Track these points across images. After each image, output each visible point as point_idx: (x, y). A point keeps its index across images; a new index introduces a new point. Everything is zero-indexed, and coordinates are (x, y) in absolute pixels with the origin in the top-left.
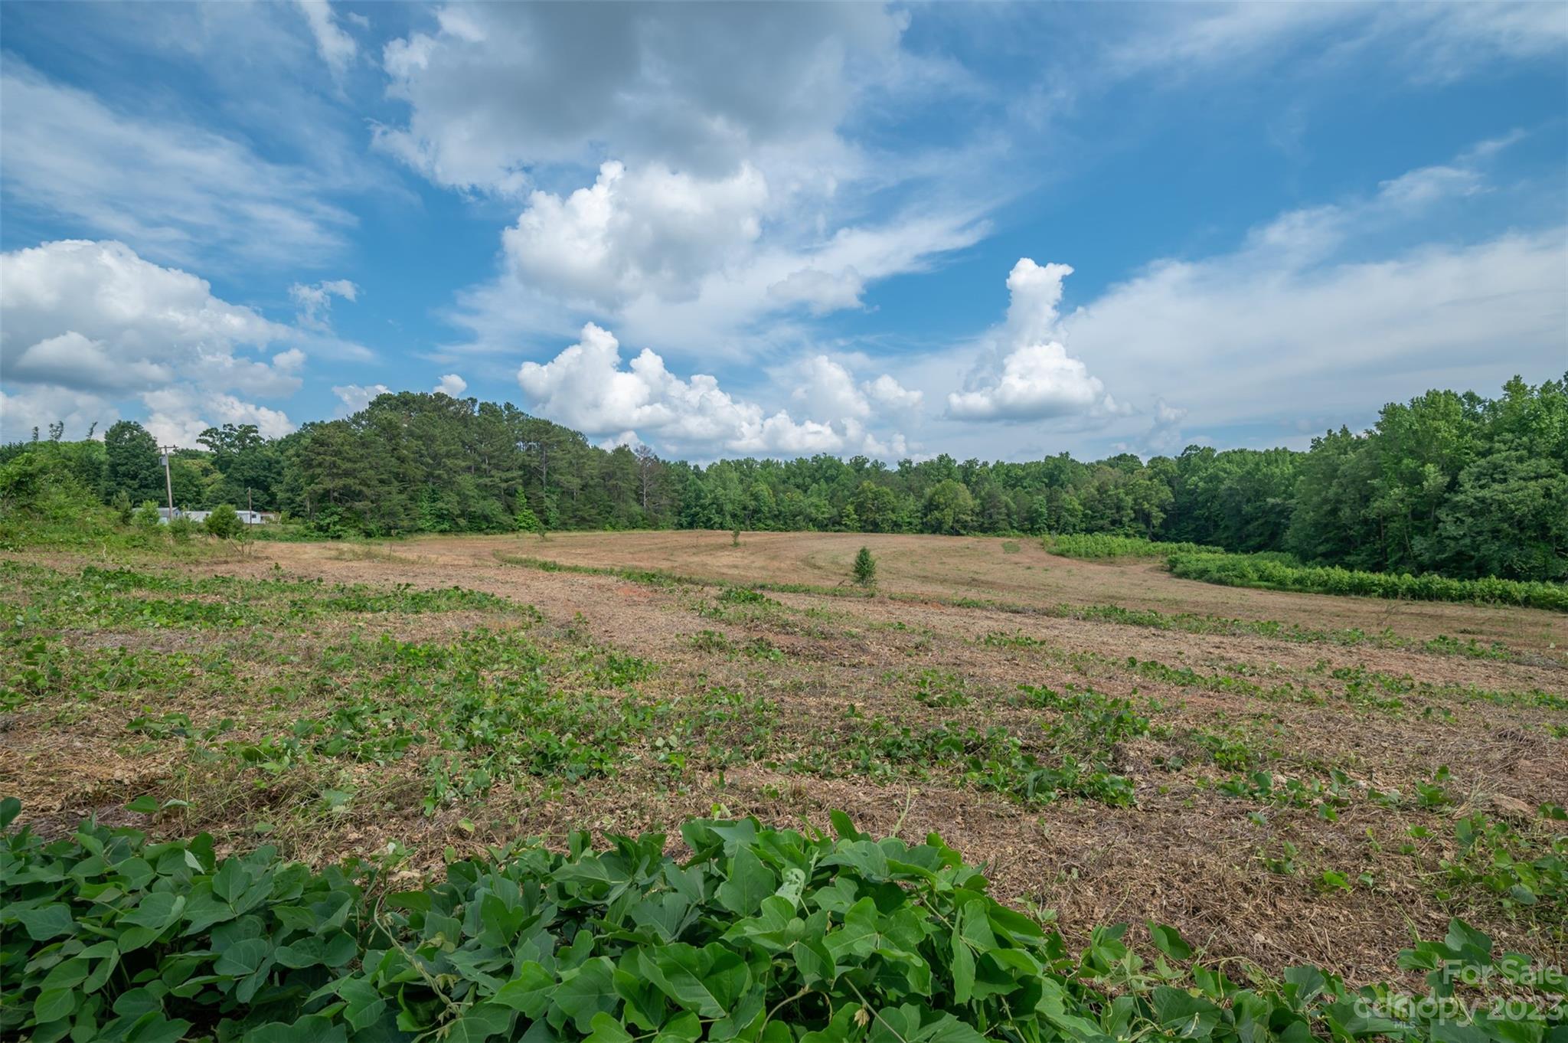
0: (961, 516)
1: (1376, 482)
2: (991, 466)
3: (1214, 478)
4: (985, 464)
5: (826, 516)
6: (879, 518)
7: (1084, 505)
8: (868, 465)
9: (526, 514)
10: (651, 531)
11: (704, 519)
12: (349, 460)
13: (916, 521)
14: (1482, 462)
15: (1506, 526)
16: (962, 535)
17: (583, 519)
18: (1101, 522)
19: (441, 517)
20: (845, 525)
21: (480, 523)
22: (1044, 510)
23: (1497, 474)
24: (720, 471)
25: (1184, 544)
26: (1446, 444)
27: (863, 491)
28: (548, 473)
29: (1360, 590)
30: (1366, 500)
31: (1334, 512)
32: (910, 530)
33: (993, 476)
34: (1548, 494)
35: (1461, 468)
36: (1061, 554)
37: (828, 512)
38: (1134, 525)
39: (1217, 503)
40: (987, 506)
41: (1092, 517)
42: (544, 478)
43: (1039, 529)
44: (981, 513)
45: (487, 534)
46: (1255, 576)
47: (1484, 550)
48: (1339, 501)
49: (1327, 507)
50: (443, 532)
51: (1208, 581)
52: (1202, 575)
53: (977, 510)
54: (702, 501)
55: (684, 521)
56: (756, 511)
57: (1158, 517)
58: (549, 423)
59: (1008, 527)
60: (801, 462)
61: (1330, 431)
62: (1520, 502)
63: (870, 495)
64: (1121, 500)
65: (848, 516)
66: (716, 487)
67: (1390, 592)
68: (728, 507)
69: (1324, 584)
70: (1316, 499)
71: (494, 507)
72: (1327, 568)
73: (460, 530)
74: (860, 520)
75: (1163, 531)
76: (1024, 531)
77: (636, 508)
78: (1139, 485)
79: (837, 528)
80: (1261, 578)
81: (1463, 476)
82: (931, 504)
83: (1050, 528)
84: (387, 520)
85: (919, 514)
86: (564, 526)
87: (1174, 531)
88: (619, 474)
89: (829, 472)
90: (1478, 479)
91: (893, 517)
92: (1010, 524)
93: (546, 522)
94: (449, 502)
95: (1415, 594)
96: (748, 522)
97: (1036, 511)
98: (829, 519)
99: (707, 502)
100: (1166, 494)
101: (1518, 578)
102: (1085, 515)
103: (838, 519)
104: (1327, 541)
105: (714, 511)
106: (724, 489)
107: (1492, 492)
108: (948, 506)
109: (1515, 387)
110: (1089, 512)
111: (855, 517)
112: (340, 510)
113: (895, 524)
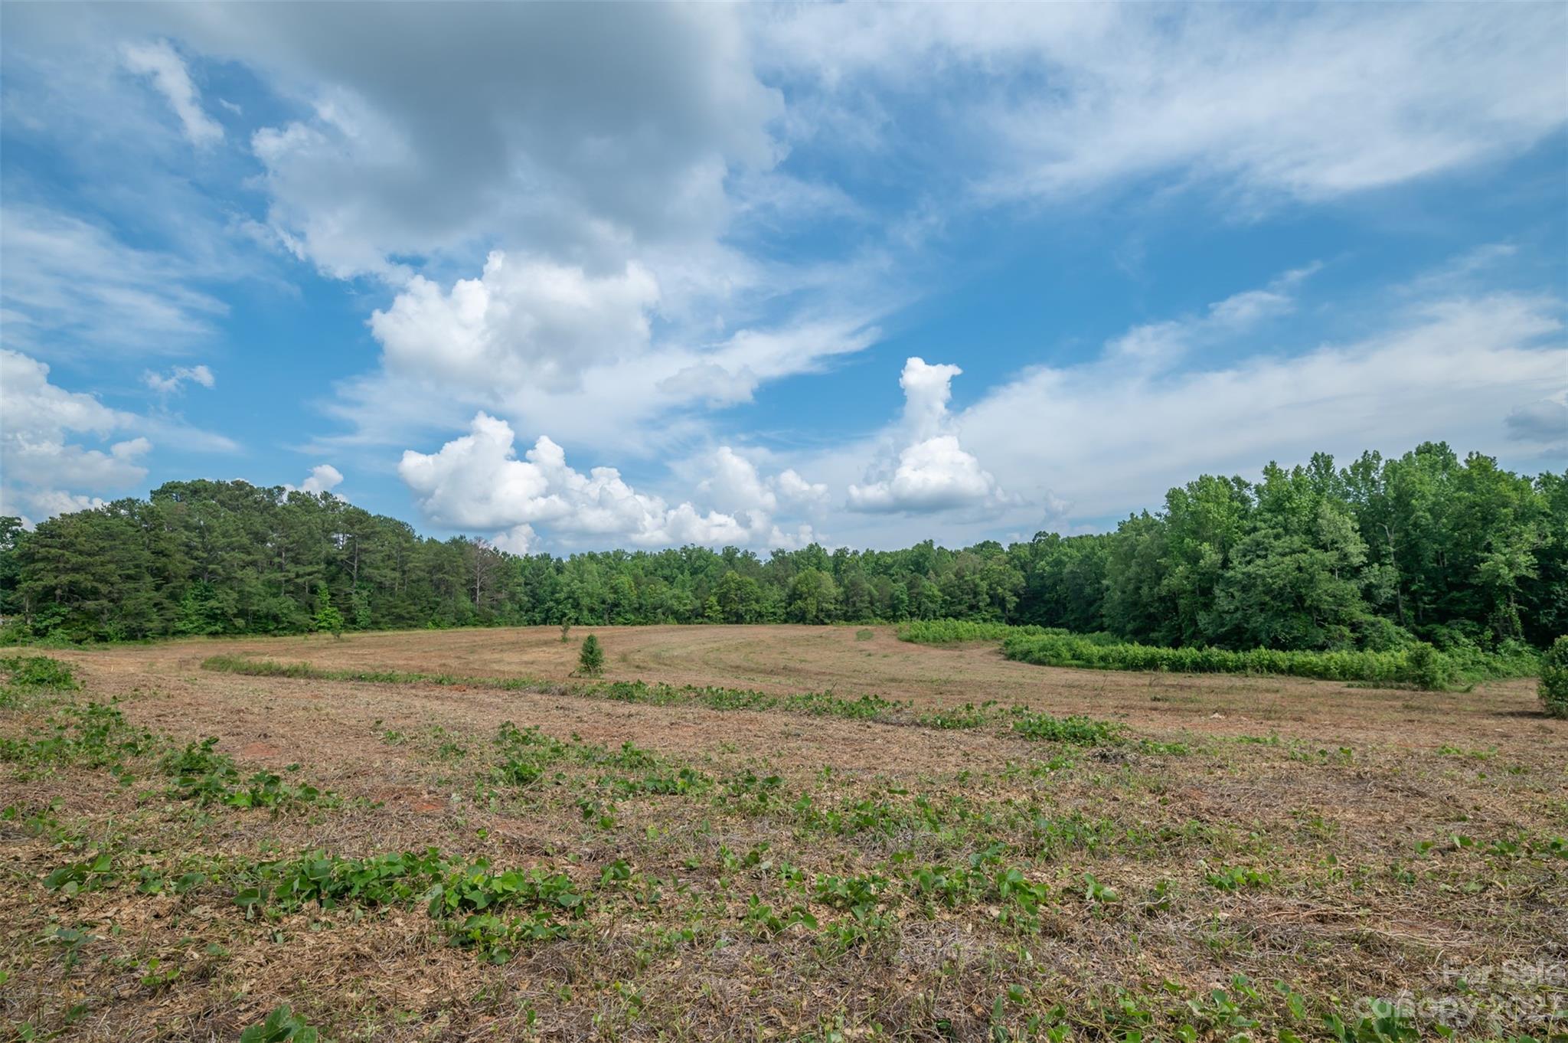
0: (824, 605)
1: (1165, 561)
2: (860, 554)
3: (1059, 563)
4: (856, 553)
5: (689, 608)
6: (741, 608)
7: (943, 591)
8: (739, 555)
9: (327, 612)
10: (482, 629)
11: (558, 615)
12: (81, 553)
13: (780, 612)
14: (1247, 539)
15: (1268, 599)
16: (827, 624)
17: (400, 617)
18: (959, 608)
19: (212, 617)
20: (708, 617)
21: (265, 624)
22: (905, 597)
24: (578, 563)
25: (1030, 627)
26: (1217, 524)
27: (728, 582)
28: (360, 567)
29: (1151, 664)
30: (1158, 578)
31: (1137, 590)
32: (775, 620)
33: (861, 564)
34: (1299, 568)
35: (1231, 546)
36: (910, 640)
37: (690, 602)
38: (990, 610)
39: (1063, 587)
40: (850, 595)
41: (951, 603)
42: (354, 573)
43: (901, 616)
44: (846, 601)
45: (275, 636)
46: (1068, 655)
47: (1252, 625)
48: (1139, 580)
49: (1131, 587)
50: (214, 634)
51: (1030, 662)
53: (841, 598)
54: (557, 595)
55: (538, 617)
56: (616, 605)
57: (1012, 601)
58: (364, 513)
59: (872, 615)
60: (670, 553)
61: (1132, 514)
62: (1277, 576)
63: (733, 585)
64: (976, 586)
65: (710, 608)
66: (572, 581)
67: (1177, 666)
68: (585, 601)
69: (1123, 660)
70: (1122, 579)
71: (285, 605)
72: (1126, 645)
73: (241, 632)
74: (723, 612)
75: (1017, 615)
76: (887, 618)
77: (466, 603)
78: (994, 571)
79: (700, 620)
80: (1075, 657)
81: (1232, 553)
82: (795, 594)
83: (912, 614)
84: (129, 622)
85: (783, 604)
86: (375, 625)
87: (1028, 615)
88: (447, 567)
89: (698, 563)
90: (1244, 555)
91: (757, 607)
92: (873, 611)
93: (353, 621)
94: (225, 600)
95: (1202, 667)
96: (606, 617)
97: (898, 598)
98: (692, 611)
99: (562, 596)
101: (1284, 648)
102: (944, 601)
103: (701, 611)
104: (1134, 618)
105: (569, 606)
106: (582, 582)
107: (1258, 567)
108: (811, 595)
109: (1271, 471)
110: (948, 598)
111: (718, 608)
112: (64, 610)
113: (760, 615)
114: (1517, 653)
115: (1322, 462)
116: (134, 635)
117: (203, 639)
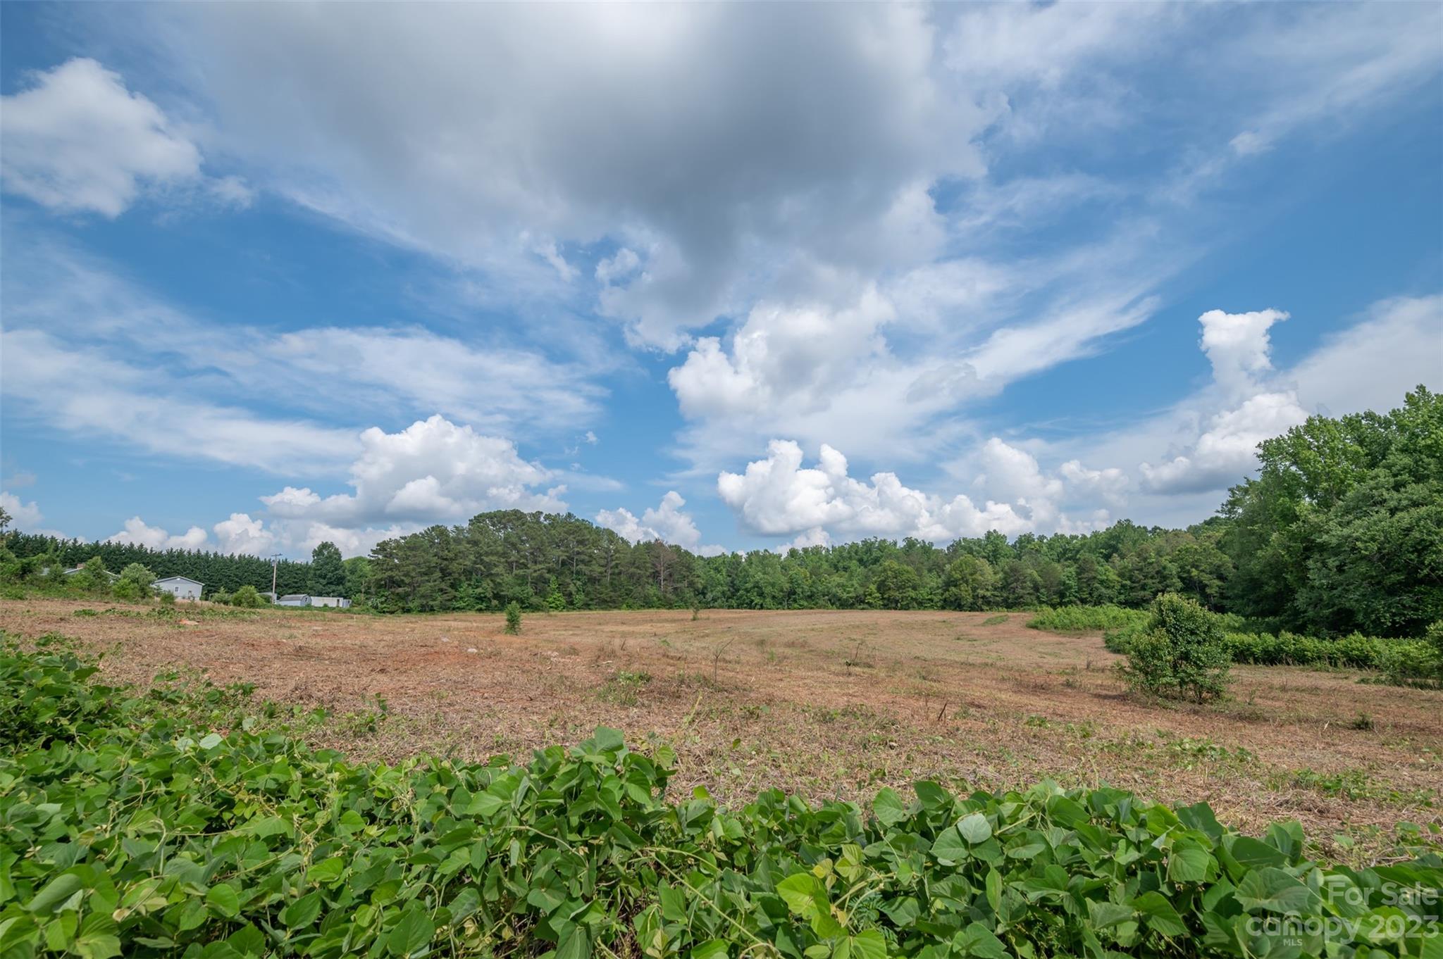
0: (980, 591)
2: (1047, 539)
5: (852, 595)
6: (899, 595)
7: (1121, 575)
8: (920, 546)
9: (555, 597)
10: (665, 610)
11: (748, 601)
13: (936, 599)
14: (1351, 493)
19: (480, 599)
20: (868, 603)
22: (1073, 583)
24: (762, 558)
27: (885, 571)
28: (578, 565)
32: (932, 607)
36: (1034, 626)
37: (853, 590)
40: (1009, 581)
41: (1131, 588)
42: (572, 569)
43: (1069, 602)
44: (1006, 587)
50: (480, 610)
53: (999, 585)
56: (792, 593)
59: (1036, 602)
63: (891, 573)
65: (871, 595)
66: (757, 572)
68: (768, 590)
71: (526, 591)
74: (883, 599)
76: (1053, 605)
77: (653, 591)
78: (1186, 551)
79: (861, 606)
82: (950, 581)
83: (1084, 601)
84: (422, 601)
85: (940, 591)
86: (587, 606)
88: (638, 563)
91: (913, 594)
92: (1038, 598)
93: (571, 603)
94: (487, 587)
96: (784, 603)
97: (1064, 584)
98: (855, 598)
99: (749, 585)
102: (1123, 586)
103: (863, 598)
105: (755, 594)
106: (765, 573)
108: (965, 581)
110: (1128, 583)
111: (878, 595)
113: (917, 601)
116: (426, 609)
117: (474, 613)
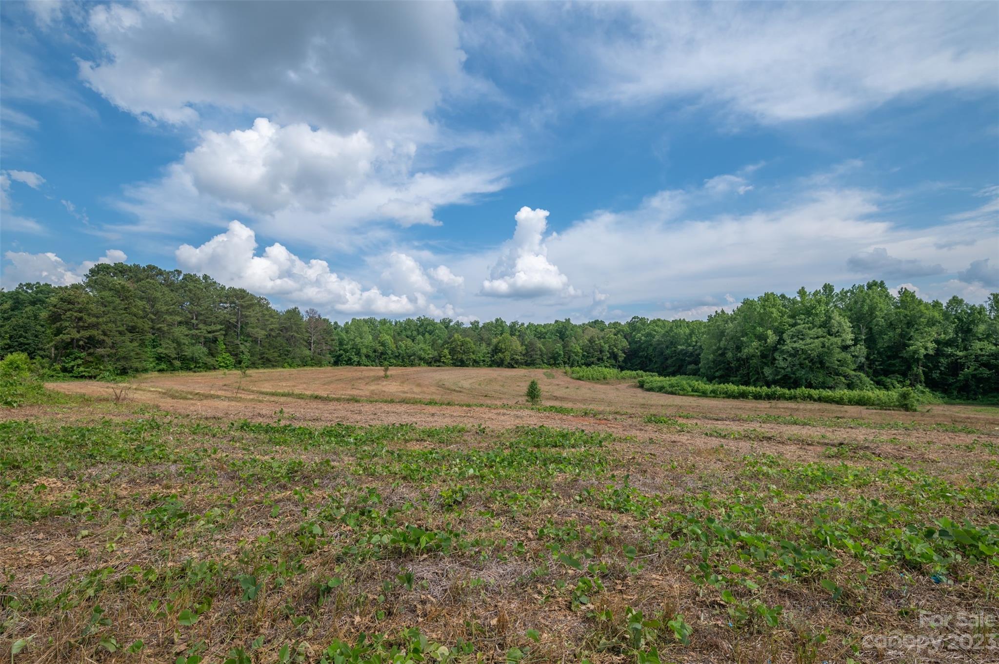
0: (515, 356)
1: (744, 339)
2: (526, 326)
3: (648, 335)
4: (523, 324)
5: (431, 356)
6: (465, 357)
7: (582, 349)
9: (224, 356)
10: (316, 368)
11: (346, 359)
12: (94, 315)
13: (487, 359)
14: (793, 329)
15: (807, 362)
16: (515, 368)
17: (269, 360)
18: (592, 360)
19: (160, 359)
20: (443, 362)
21: (189, 364)
22: (561, 352)
23: (800, 336)
26: (776, 320)
27: (455, 341)
28: (242, 327)
29: (743, 395)
30: (739, 348)
31: (723, 354)
32: (484, 365)
33: (528, 331)
34: (823, 346)
35: (783, 333)
36: (579, 379)
37: (432, 354)
38: (609, 361)
39: (651, 349)
40: (529, 350)
41: (587, 357)
42: (239, 330)
43: (558, 364)
44: (527, 354)
45: (195, 372)
46: (690, 389)
47: (798, 374)
48: (725, 349)
49: (720, 352)
50: (160, 371)
51: (665, 393)
52: (661, 389)
53: (524, 352)
54: (344, 346)
56: (382, 354)
57: (622, 356)
58: (244, 291)
59: (542, 363)
60: (409, 322)
61: (716, 312)
62: (813, 349)
63: (459, 343)
64: (602, 347)
65: (445, 356)
66: (355, 337)
67: (759, 397)
68: (364, 351)
69: (726, 393)
70: (714, 347)
71: (200, 350)
72: (725, 384)
73: (174, 369)
74: (452, 359)
75: (624, 364)
76: (550, 365)
77: (307, 352)
78: (611, 338)
79: (438, 364)
80: (693, 391)
81: (785, 336)
82: (496, 349)
83: (565, 363)
84: (123, 363)
85: (489, 355)
86: (254, 365)
87: (629, 365)
88: (294, 327)
89: (428, 328)
90: (792, 338)
91: (473, 357)
92: (543, 361)
93: (240, 362)
94: (167, 348)
95: (769, 397)
96: (377, 361)
97: (557, 353)
98: (432, 358)
99: (349, 347)
100: (625, 343)
101: (815, 388)
102: (583, 355)
103: (438, 358)
104: (720, 369)
105: (353, 353)
106: (361, 338)
107: (799, 345)
108: (506, 350)
109: (802, 292)
110: (586, 353)
111: (449, 357)
112: (83, 355)
113: (475, 361)
114: (923, 392)
115: (828, 288)
